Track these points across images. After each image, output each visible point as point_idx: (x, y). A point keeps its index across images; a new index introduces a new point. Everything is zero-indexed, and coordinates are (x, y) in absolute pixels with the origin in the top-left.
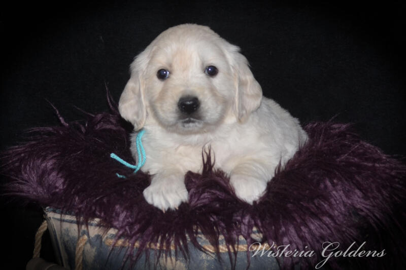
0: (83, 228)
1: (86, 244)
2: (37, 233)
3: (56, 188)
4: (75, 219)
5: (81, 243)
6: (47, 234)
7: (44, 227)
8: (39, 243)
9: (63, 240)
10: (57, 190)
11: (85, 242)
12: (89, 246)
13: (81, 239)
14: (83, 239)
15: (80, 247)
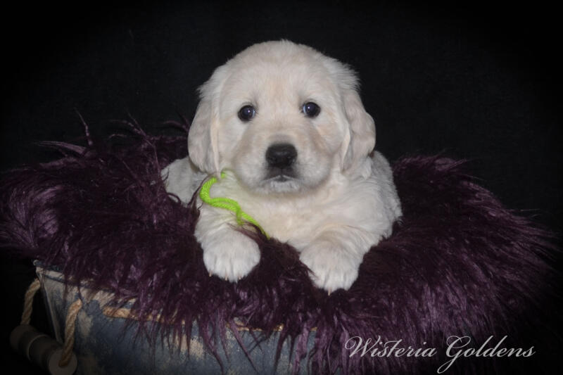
1: (80, 311)
3: (45, 231)
4: (62, 277)
5: (73, 309)
6: (40, 295)
7: (35, 286)
8: (30, 305)
9: (55, 304)
10: (46, 235)
11: (78, 309)
12: (83, 316)
13: (74, 305)
14: (76, 305)
15: (71, 314)
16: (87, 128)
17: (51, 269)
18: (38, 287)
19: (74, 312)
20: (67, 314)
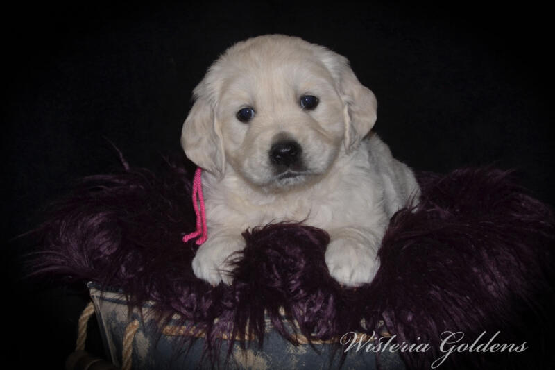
0: (135, 310)
1: (137, 331)
2: (82, 317)
4: (125, 299)
5: (130, 330)
7: (89, 311)
8: (84, 331)
9: (111, 327)
10: (102, 256)
11: (136, 329)
12: (141, 335)
13: (130, 325)
14: (133, 326)
15: (128, 335)
16: (121, 155)
17: (107, 290)
18: (92, 311)
19: (131, 332)
20: (124, 335)
